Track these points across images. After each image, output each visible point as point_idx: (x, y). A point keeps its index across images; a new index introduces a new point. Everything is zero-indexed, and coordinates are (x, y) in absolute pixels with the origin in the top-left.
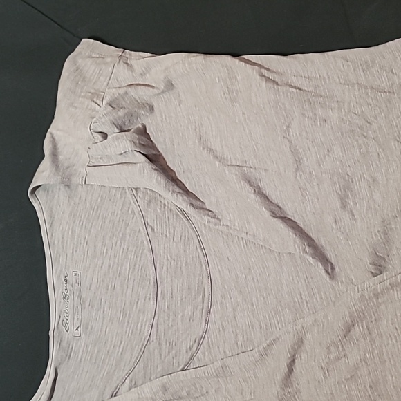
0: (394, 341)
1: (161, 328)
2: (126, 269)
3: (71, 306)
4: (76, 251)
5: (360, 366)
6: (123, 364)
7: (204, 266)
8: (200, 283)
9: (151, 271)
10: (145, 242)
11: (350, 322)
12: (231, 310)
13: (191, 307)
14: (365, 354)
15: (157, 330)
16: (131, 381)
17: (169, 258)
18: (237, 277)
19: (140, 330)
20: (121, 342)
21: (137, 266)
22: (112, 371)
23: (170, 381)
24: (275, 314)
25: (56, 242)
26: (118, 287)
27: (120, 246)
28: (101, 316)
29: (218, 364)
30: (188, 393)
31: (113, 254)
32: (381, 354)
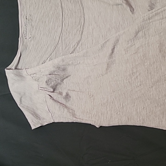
0: (154, 37)
1: (63, 38)
2: (51, 14)
3: (28, 29)
4: (31, 6)
5: (140, 48)
6: (47, 52)
7: (82, 12)
8: (80, 20)
9: (61, 15)
10: (59, 3)
11: (138, 30)
12: (91, 30)
13: (76, 30)
14: (142, 43)
15: (62, 39)
16: (50, 59)
17: (68, 10)
18: (95, 17)
19: (55, 39)
20: (47, 44)
21: (55, 13)
22: (43, 55)
23: (65, 58)
24: (109, 31)
25: (23, 3)
26: (47, 22)
27: (49, 5)
28: (40, 33)
29: (85, 51)
30: (72, 63)
31: (46, 8)
32: (148, 43)
